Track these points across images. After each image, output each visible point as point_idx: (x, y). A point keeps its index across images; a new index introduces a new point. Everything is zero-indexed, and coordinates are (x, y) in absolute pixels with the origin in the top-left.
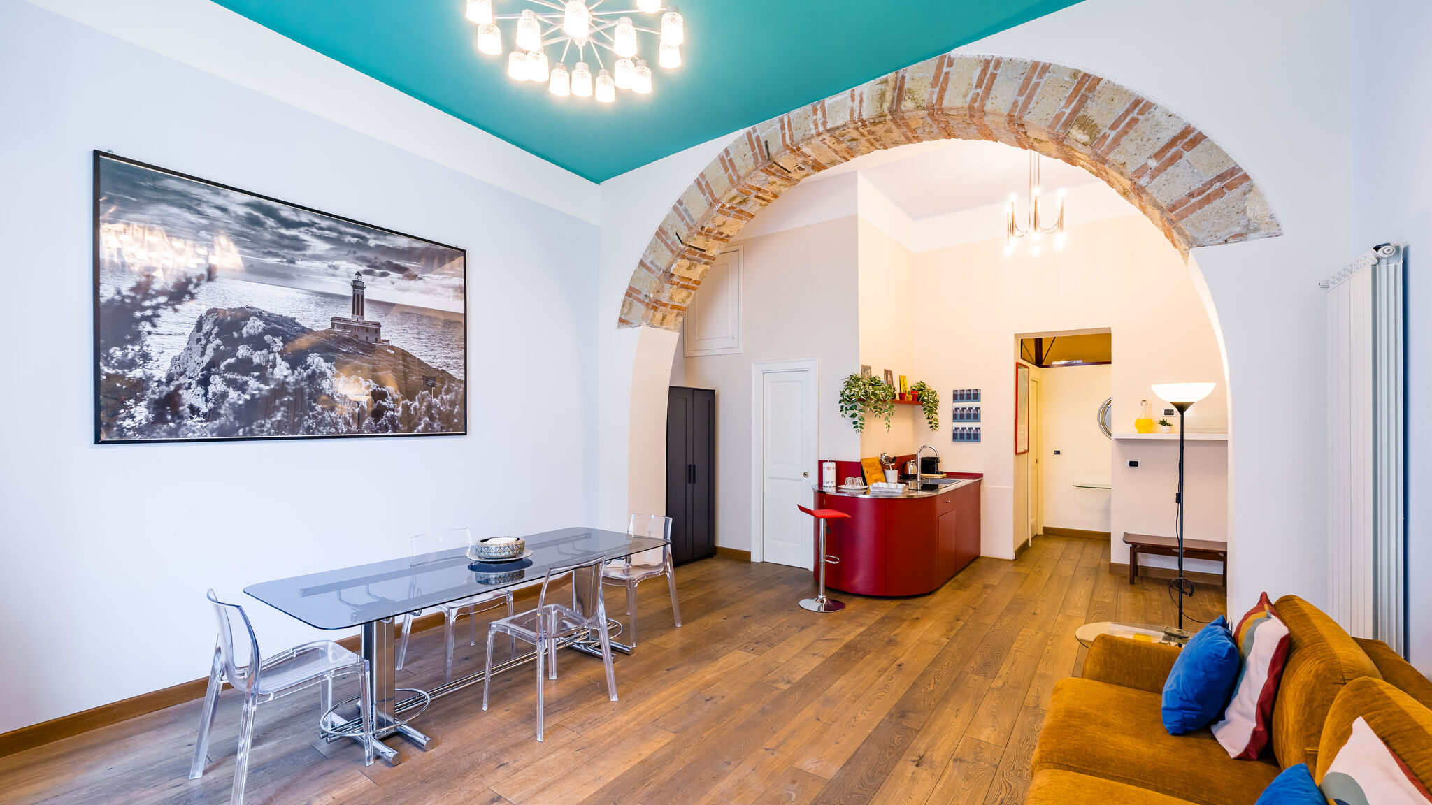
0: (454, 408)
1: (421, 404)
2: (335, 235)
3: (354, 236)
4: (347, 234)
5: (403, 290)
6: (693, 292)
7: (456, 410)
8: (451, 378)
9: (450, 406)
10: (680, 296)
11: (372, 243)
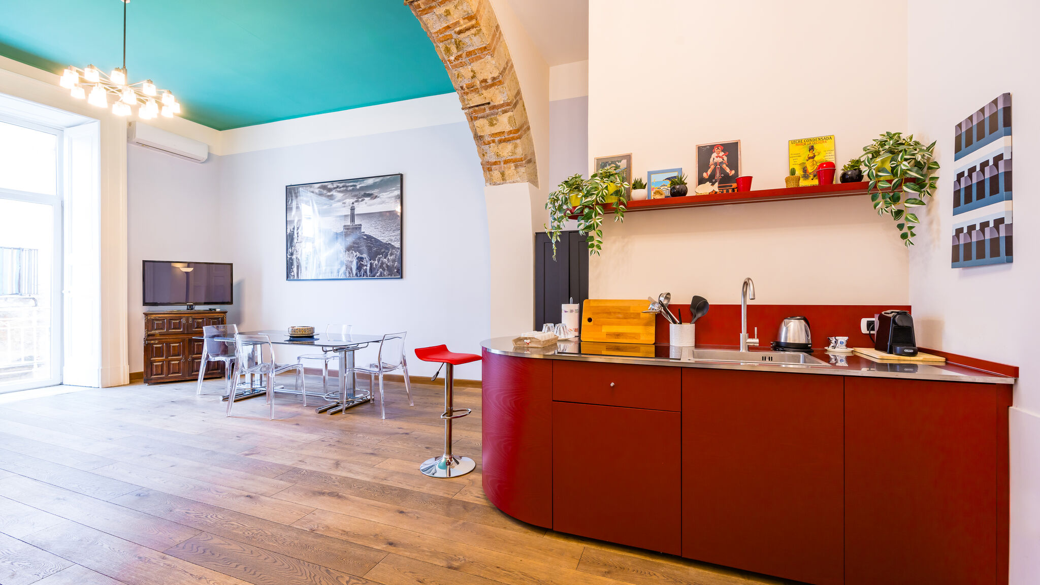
0: (395, 264)
1: (378, 262)
2: (345, 188)
3: (351, 186)
4: (349, 186)
5: (370, 205)
6: (518, 141)
7: (396, 264)
8: (393, 247)
9: (392, 263)
10: (506, 151)
11: (358, 187)
